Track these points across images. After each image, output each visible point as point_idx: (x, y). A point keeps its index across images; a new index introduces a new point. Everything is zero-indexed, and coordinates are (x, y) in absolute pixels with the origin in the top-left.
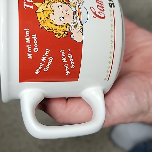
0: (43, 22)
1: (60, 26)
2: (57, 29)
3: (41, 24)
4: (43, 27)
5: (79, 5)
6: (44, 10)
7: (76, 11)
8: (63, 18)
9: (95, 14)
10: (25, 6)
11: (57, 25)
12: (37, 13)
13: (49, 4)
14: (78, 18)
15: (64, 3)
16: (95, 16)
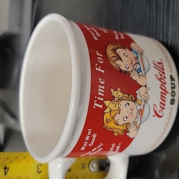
0: (107, 122)
1: (121, 126)
2: (118, 128)
3: (104, 124)
4: (106, 127)
5: (145, 102)
6: (111, 110)
7: (140, 109)
8: (127, 117)
9: (156, 112)
10: (95, 106)
11: (119, 125)
12: (105, 113)
13: (118, 102)
14: (139, 117)
15: (132, 100)
16: (155, 115)
